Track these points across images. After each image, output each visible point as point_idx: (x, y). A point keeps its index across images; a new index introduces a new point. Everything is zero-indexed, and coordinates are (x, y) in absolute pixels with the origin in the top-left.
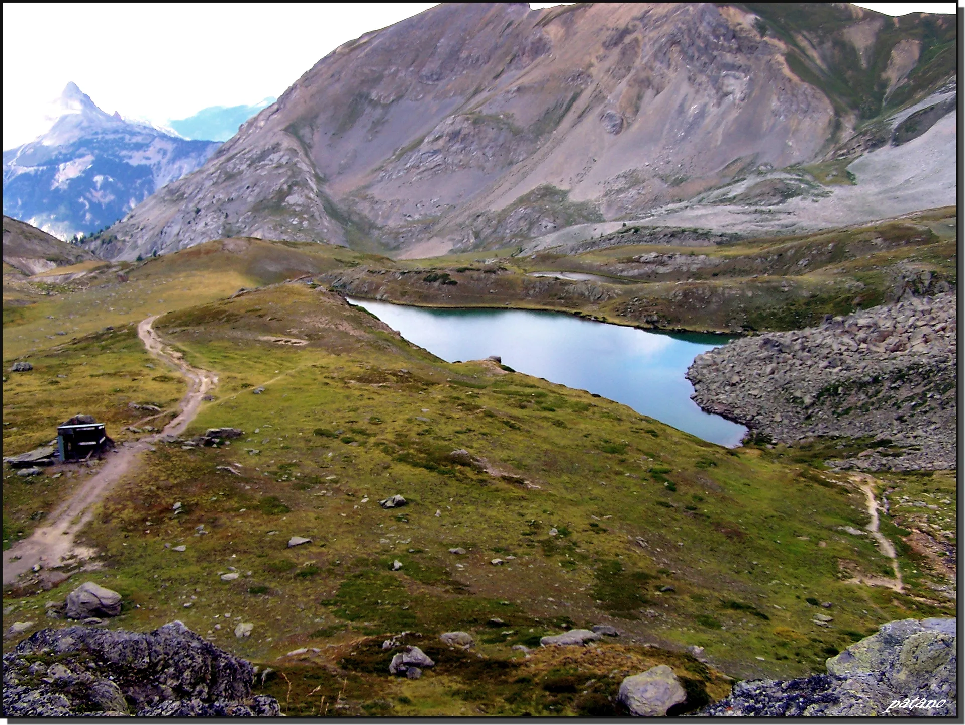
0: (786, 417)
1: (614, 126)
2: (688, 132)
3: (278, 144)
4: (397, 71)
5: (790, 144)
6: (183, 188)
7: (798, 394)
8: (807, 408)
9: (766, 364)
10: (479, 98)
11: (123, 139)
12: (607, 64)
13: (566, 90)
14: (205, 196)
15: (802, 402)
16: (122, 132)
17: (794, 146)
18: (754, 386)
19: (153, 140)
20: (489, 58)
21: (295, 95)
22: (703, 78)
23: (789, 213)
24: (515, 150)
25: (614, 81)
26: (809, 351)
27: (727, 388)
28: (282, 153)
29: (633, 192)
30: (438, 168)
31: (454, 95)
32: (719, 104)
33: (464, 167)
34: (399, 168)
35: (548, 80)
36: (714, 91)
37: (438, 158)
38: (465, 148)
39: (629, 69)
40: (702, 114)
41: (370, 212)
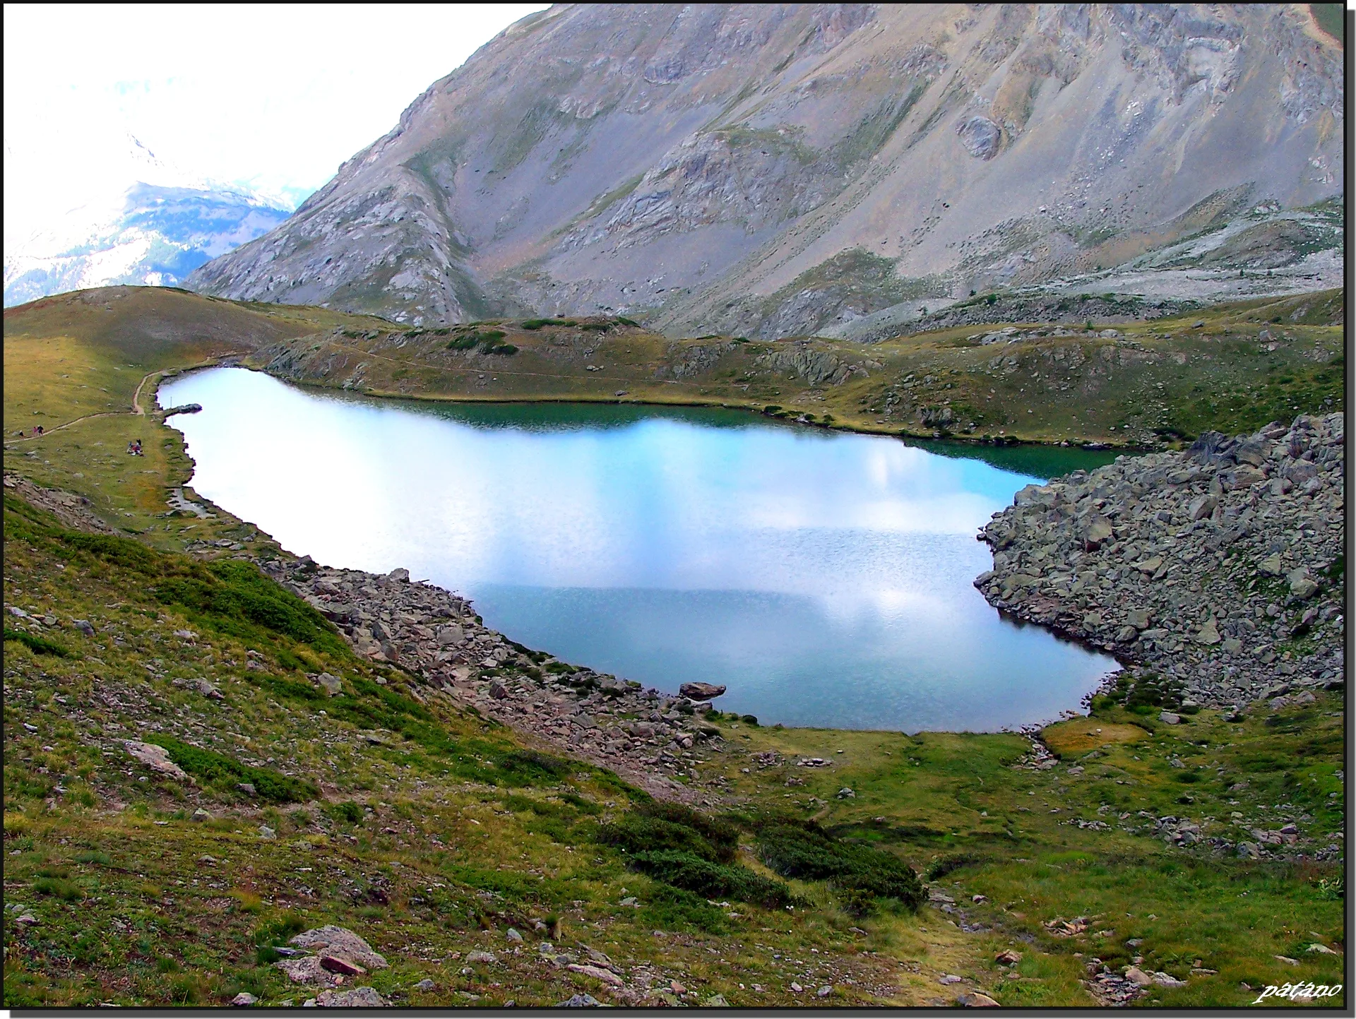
0: (1235, 633)
1: (983, 144)
2: (1120, 150)
3: (391, 189)
4: (607, 63)
5: (1316, 163)
6: (230, 267)
7: (1272, 564)
8: (1298, 605)
9: (1191, 495)
10: (748, 104)
11: (197, 213)
12: (975, 35)
13: (900, 84)
14: (259, 279)
15: (1286, 588)
16: (196, 203)
17: (1324, 167)
18: (1150, 547)
19: (247, 214)
20: (768, 36)
21: (429, 106)
22: (1150, 53)
23: (1309, 277)
24: (803, 190)
25: (987, 65)
26: (1313, 457)
27: (1075, 556)
28: (394, 203)
29: (1014, 258)
30: (663, 225)
31: (704, 101)
32: (1180, 98)
33: (709, 221)
34: (598, 226)
35: (868, 68)
36: (1172, 76)
37: (666, 207)
38: (713, 188)
39: (1014, 44)
40: (1147, 117)
41: (539, 302)
